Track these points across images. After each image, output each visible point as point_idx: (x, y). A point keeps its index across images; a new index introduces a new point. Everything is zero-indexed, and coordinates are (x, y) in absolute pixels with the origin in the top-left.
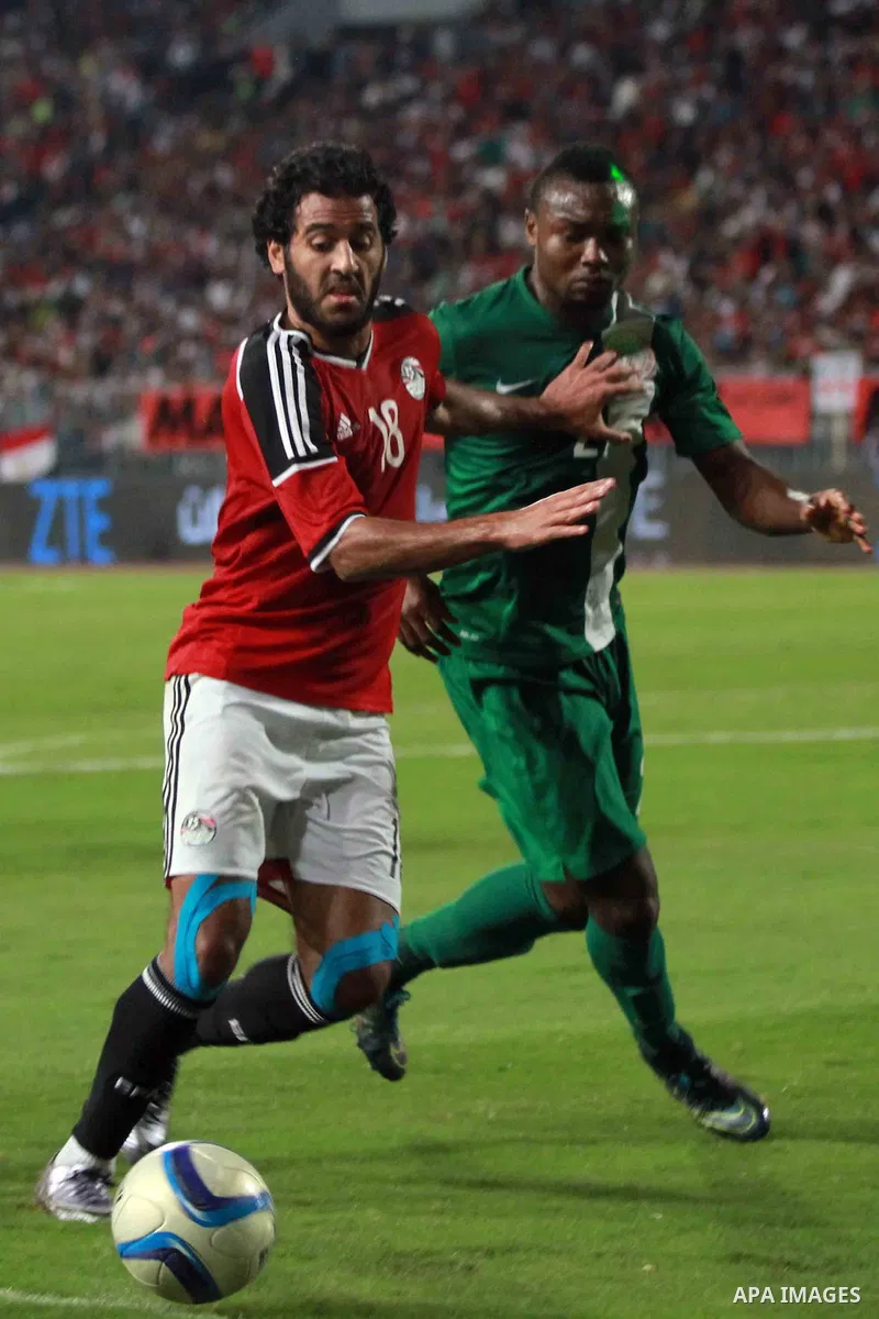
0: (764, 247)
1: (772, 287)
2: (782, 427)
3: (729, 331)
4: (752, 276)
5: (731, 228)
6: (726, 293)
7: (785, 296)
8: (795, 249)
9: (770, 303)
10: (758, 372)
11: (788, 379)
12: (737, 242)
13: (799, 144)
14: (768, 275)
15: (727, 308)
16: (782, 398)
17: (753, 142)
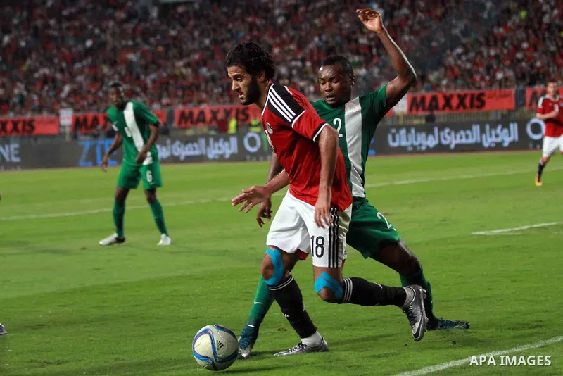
0: (45, 80)
1: (48, 91)
2: (52, 130)
3: (37, 104)
4: (42, 88)
5: (36, 75)
6: (35, 93)
7: (51, 93)
8: (54, 80)
9: (48, 95)
10: (45, 115)
11: (53, 117)
12: (38, 79)
13: (55, 51)
14: (46, 88)
15: (35, 97)
16: (52, 122)
17: (42, 51)
